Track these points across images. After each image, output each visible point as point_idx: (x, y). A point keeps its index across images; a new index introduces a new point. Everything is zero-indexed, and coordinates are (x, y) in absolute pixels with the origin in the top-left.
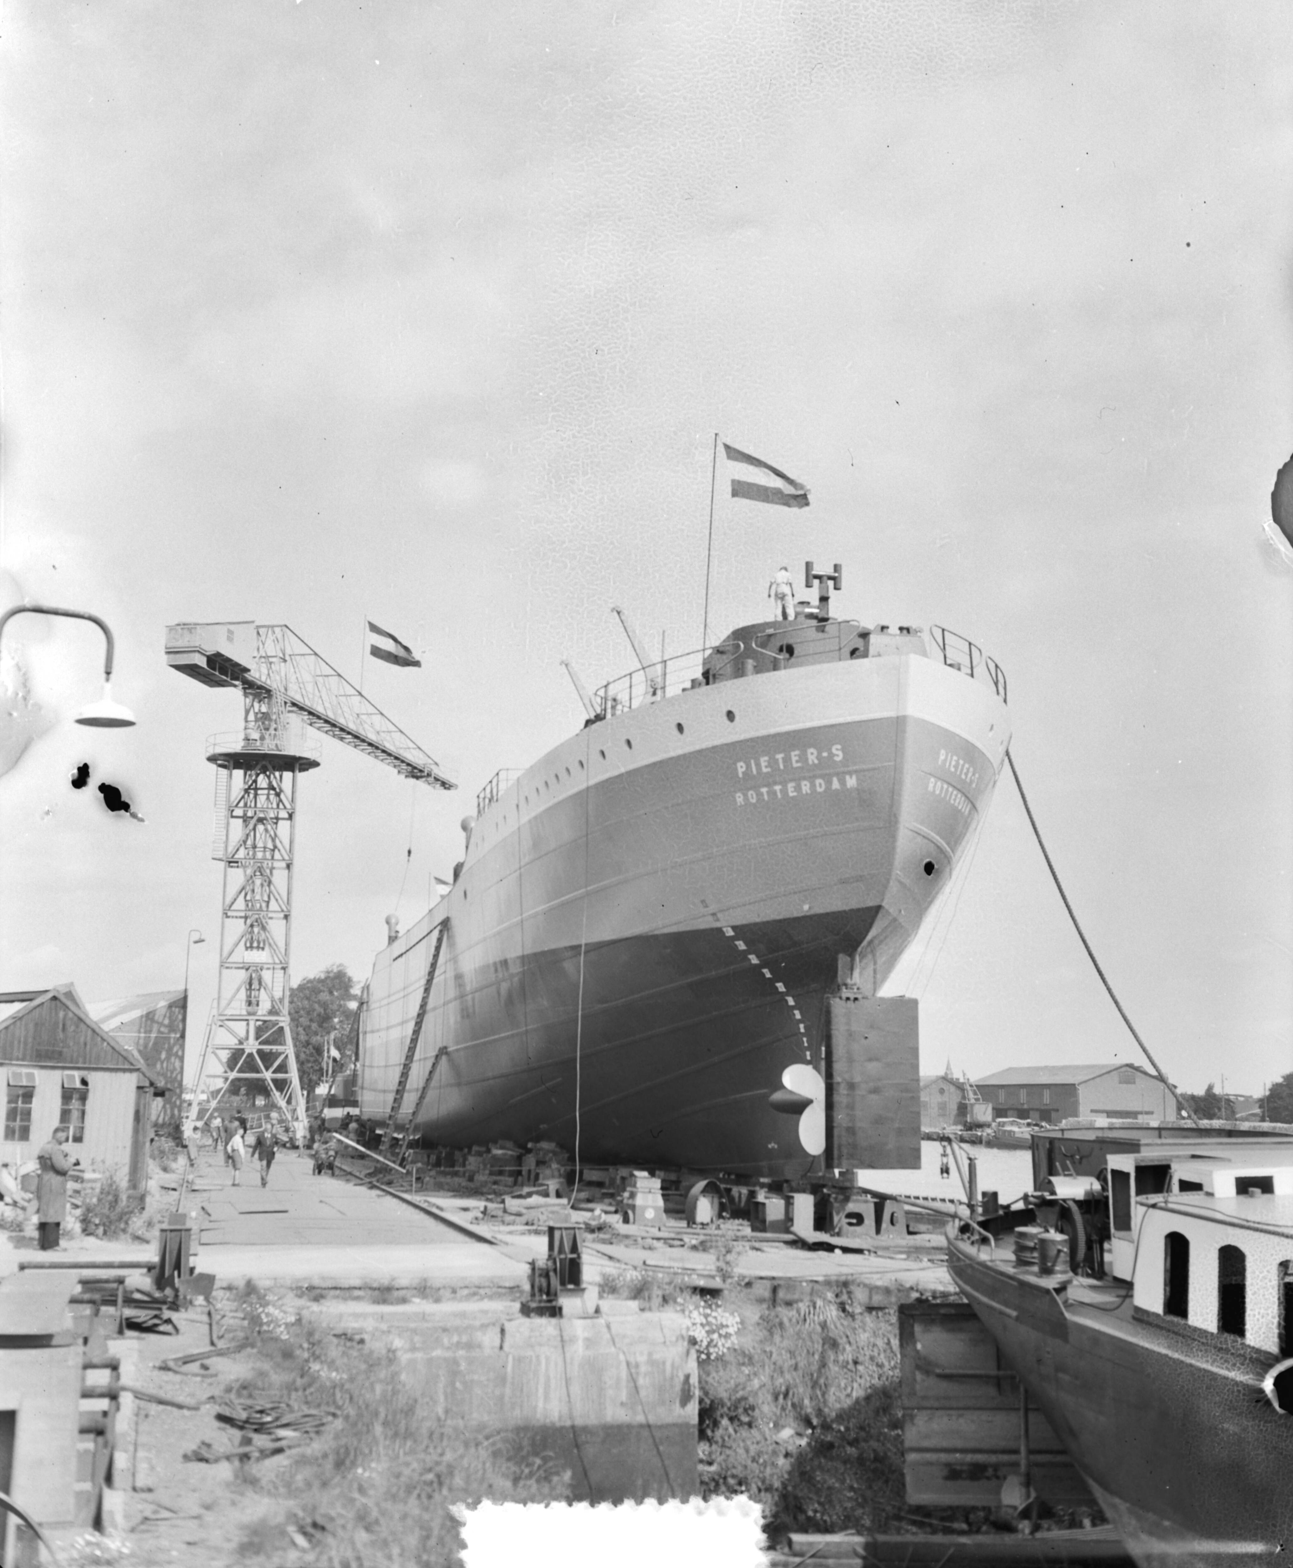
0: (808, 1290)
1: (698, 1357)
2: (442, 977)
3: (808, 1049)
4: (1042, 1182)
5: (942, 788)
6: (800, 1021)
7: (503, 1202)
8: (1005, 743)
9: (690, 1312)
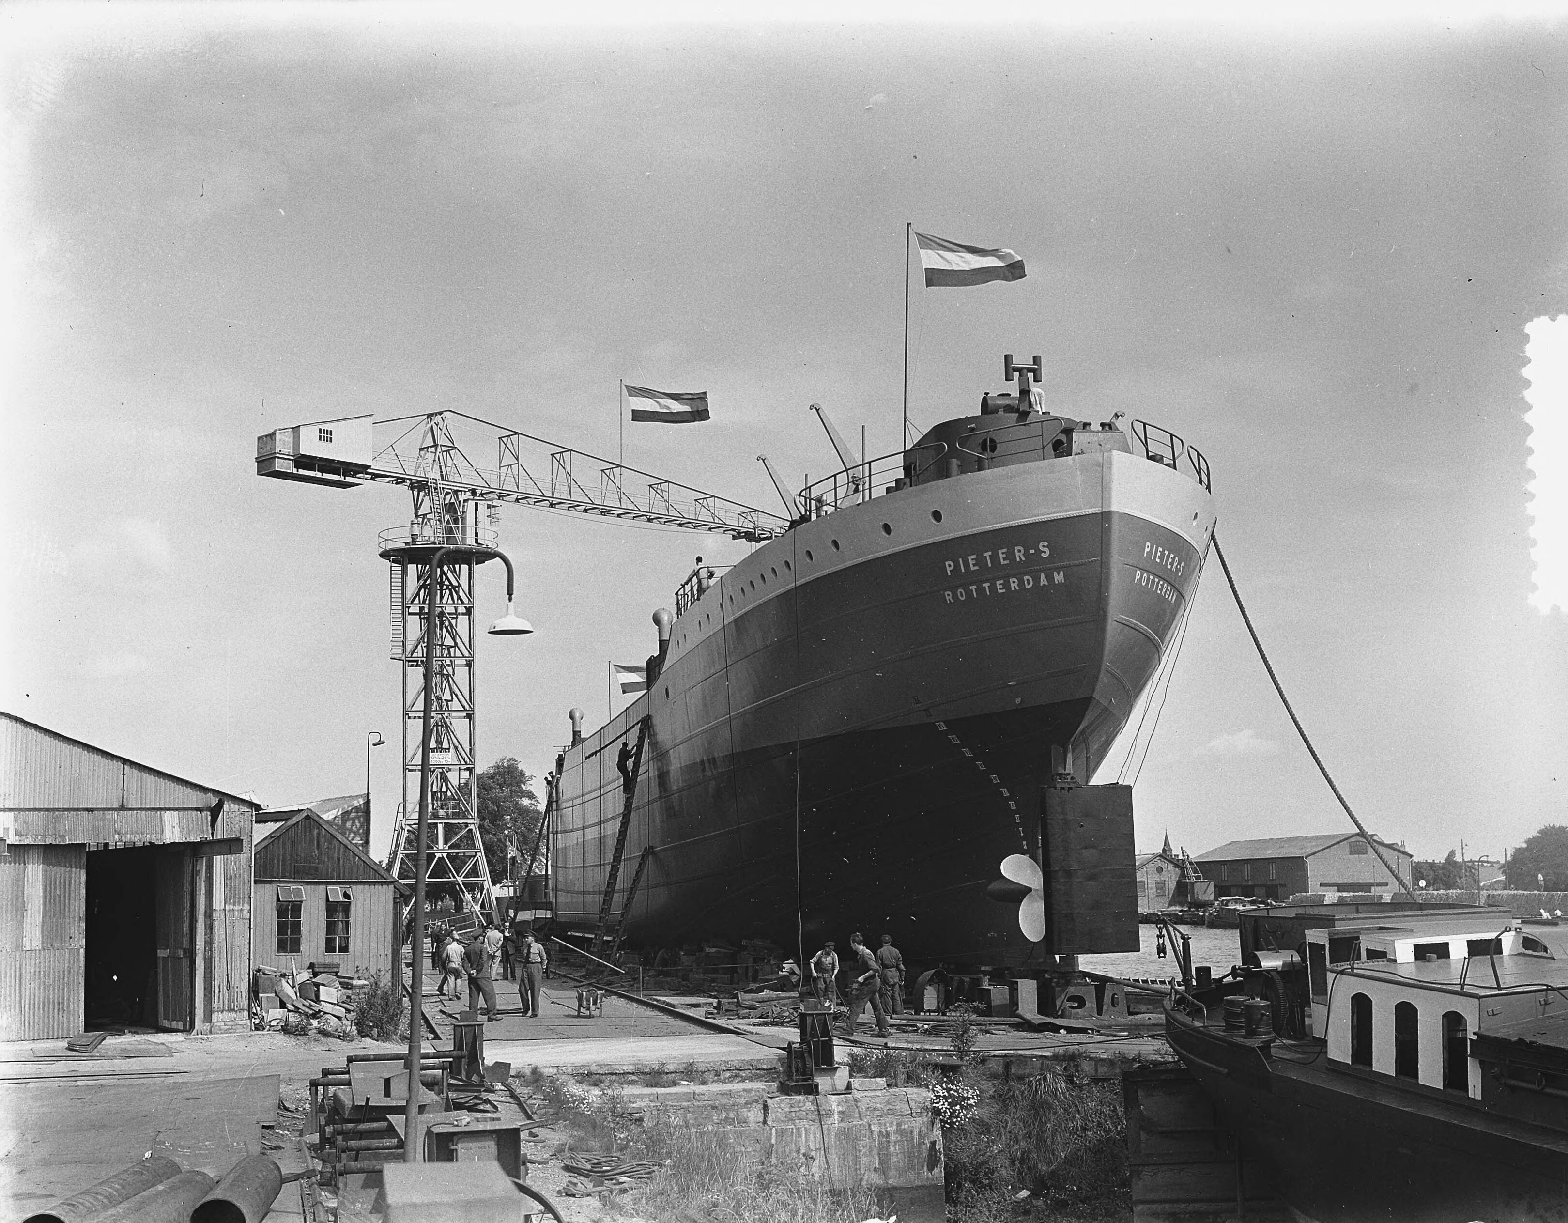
0: (1039, 1065)
1: (943, 1127)
2: (645, 775)
3: (1024, 838)
4: (1249, 957)
5: (1148, 579)
6: (1015, 812)
7: (736, 996)
8: (1210, 529)
9: (934, 1086)
